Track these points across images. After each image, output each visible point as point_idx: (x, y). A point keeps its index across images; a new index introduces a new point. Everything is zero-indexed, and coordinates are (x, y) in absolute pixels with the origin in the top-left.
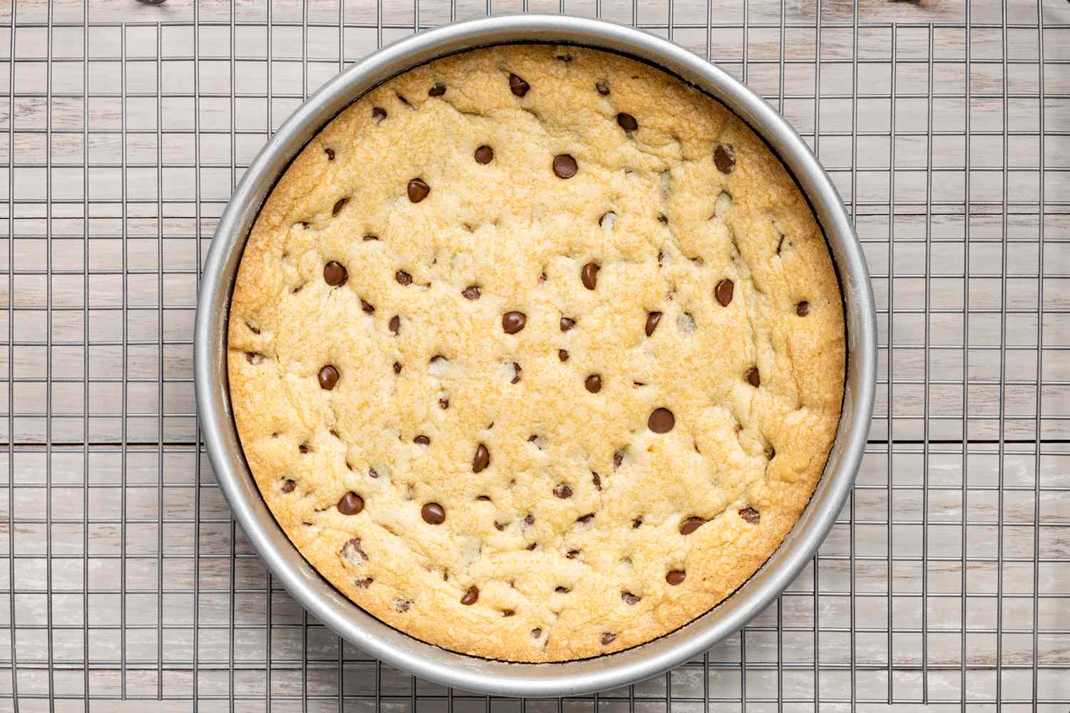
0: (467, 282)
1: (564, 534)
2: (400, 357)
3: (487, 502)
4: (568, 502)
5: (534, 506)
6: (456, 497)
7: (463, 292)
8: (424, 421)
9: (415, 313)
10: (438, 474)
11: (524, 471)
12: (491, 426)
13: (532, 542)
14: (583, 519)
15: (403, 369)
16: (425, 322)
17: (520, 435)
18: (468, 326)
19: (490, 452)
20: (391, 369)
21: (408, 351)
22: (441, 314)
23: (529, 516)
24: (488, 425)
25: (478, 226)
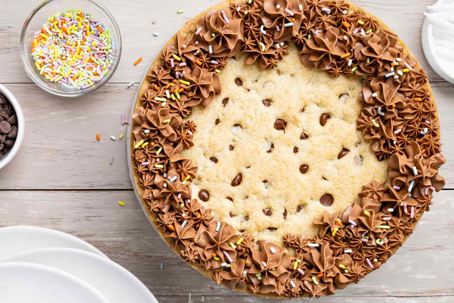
0: (267, 97)
1: (259, 231)
2: (221, 118)
3: (230, 201)
4: (268, 218)
5: (252, 213)
6: (218, 192)
7: (263, 101)
8: (219, 151)
9: (237, 100)
10: (215, 178)
11: (254, 194)
12: (248, 167)
13: (243, 229)
14: (271, 229)
15: (220, 124)
16: (240, 107)
17: (260, 177)
18: (259, 117)
19: (242, 179)
20: (214, 121)
21: (226, 116)
22: (250, 106)
23: (247, 216)
24: (247, 166)
25: (283, 73)
